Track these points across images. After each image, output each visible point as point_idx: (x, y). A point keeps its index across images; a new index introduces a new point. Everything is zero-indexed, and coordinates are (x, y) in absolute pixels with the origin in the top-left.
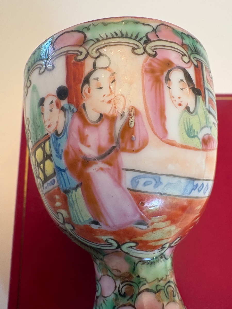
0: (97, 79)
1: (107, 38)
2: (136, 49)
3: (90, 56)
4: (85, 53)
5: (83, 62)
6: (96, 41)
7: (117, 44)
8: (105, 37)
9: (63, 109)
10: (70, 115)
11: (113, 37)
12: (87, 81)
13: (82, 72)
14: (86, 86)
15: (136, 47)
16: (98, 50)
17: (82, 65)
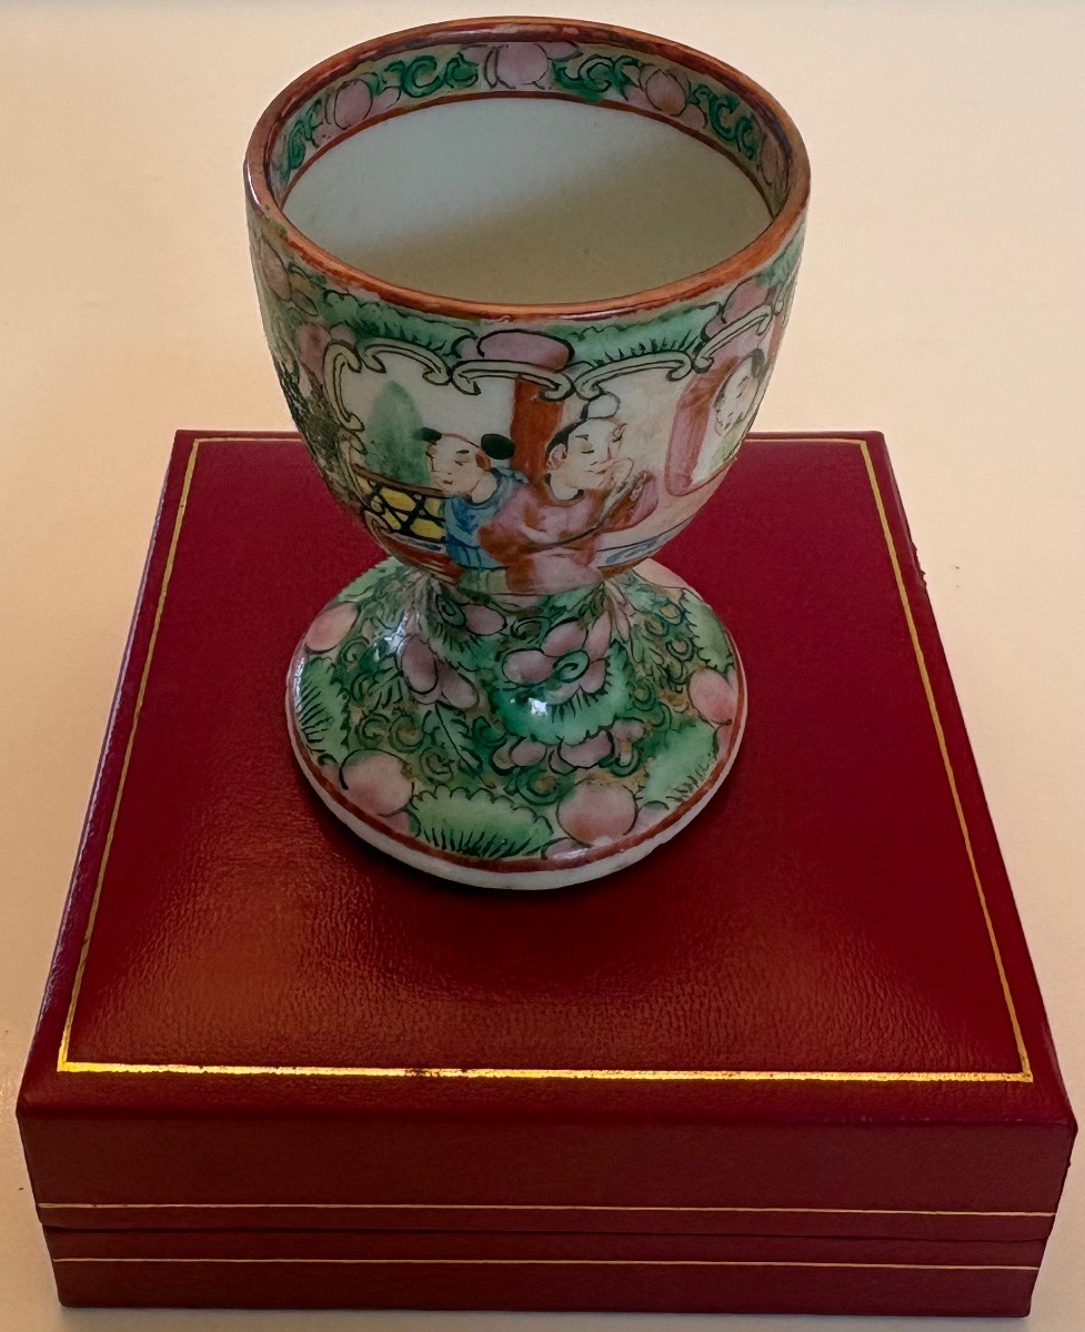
0: (586, 437)
1: (623, 358)
2: (675, 369)
3: (579, 395)
4: (566, 387)
5: (558, 403)
6: (596, 365)
7: (640, 369)
8: (616, 356)
9: (494, 471)
10: (509, 485)
11: (634, 356)
12: (562, 438)
13: (555, 423)
14: (559, 449)
15: (676, 365)
16: (597, 383)
17: (558, 410)
